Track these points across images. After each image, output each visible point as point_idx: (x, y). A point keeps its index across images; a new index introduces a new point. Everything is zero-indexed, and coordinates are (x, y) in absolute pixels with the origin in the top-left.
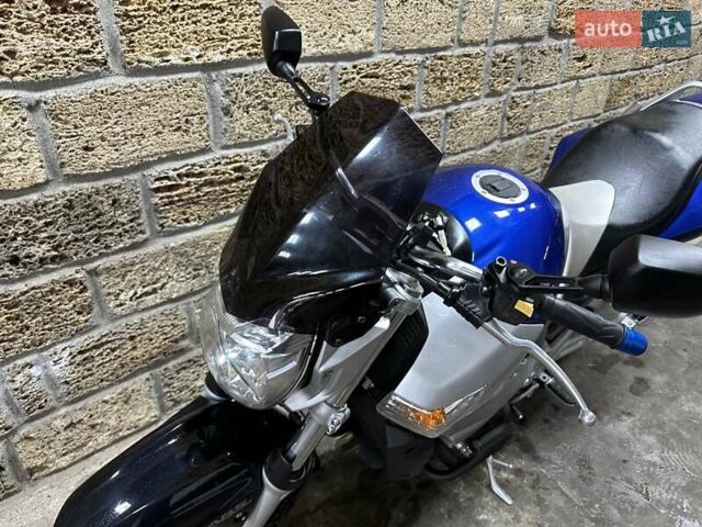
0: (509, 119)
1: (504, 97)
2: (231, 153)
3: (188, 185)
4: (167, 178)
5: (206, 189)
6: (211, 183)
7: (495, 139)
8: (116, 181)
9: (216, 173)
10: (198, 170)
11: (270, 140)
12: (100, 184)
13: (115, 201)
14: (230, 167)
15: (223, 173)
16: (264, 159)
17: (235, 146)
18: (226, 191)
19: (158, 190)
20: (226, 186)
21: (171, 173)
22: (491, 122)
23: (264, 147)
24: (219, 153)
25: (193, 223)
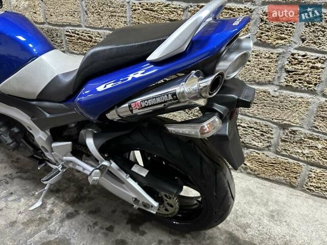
0: (288, 72)
1: (280, 50)
2: (88, 29)
3: (74, 36)
4: (69, 32)
5: (80, 41)
6: (81, 39)
7: (270, 83)
8: (57, 28)
9: (82, 35)
10: (77, 32)
11: (101, 29)
12: (54, 27)
13: (57, 34)
14: (86, 35)
15: (85, 36)
16: (98, 35)
17: (89, 27)
18: (85, 44)
19: (67, 35)
20: (86, 42)
21: (70, 31)
22: (261, 66)
23: (98, 31)
24: (84, 28)
25: (76, 52)
